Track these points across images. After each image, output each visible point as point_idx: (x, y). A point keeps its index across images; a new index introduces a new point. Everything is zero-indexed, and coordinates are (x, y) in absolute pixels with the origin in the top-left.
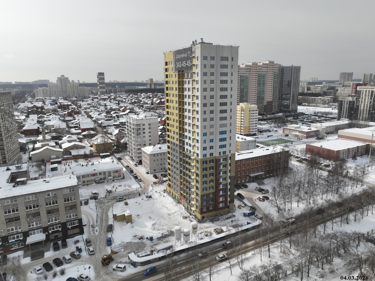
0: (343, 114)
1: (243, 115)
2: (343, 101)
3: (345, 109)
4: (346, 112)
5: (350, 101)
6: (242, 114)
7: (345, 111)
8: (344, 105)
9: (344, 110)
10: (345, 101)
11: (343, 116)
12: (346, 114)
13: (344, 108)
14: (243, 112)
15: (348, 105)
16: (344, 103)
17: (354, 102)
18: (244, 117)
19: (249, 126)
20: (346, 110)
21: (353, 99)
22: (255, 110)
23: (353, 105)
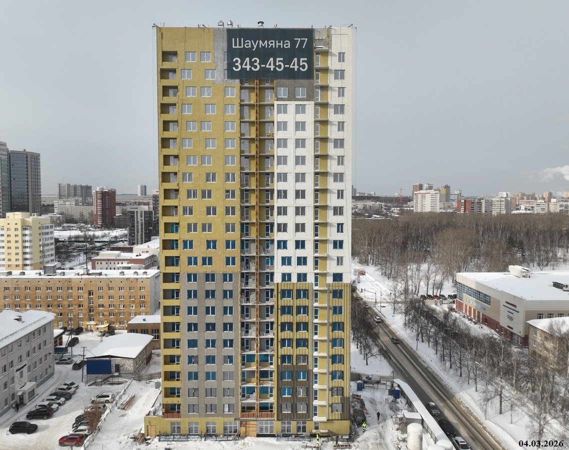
0: (138, 232)
1: (27, 238)
2: (134, 211)
3: (140, 224)
4: (142, 228)
5: (145, 212)
6: (25, 235)
7: (140, 227)
8: (137, 218)
9: (138, 226)
10: (137, 212)
11: (137, 235)
12: (142, 231)
13: (138, 222)
14: (27, 232)
15: (143, 218)
16: (137, 215)
17: (150, 213)
18: (31, 241)
19: (41, 263)
20: (142, 225)
21: (149, 207)
22: (49, 225)
23: (151, 217)
